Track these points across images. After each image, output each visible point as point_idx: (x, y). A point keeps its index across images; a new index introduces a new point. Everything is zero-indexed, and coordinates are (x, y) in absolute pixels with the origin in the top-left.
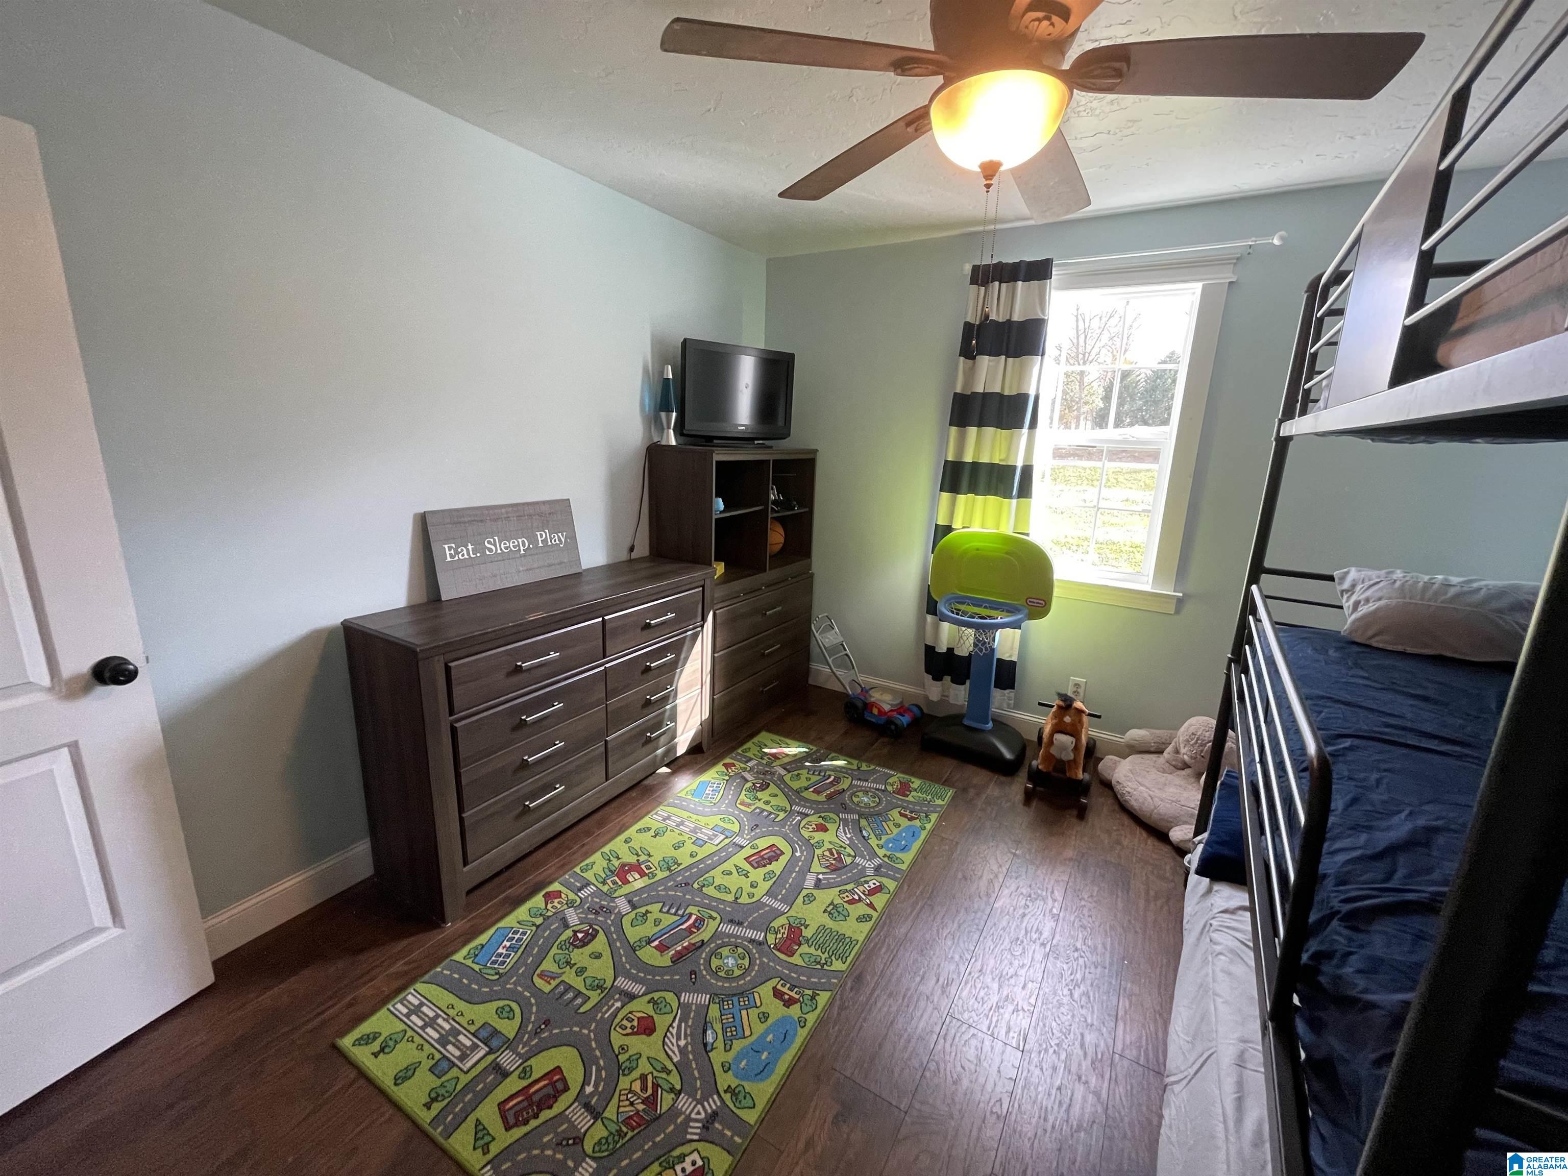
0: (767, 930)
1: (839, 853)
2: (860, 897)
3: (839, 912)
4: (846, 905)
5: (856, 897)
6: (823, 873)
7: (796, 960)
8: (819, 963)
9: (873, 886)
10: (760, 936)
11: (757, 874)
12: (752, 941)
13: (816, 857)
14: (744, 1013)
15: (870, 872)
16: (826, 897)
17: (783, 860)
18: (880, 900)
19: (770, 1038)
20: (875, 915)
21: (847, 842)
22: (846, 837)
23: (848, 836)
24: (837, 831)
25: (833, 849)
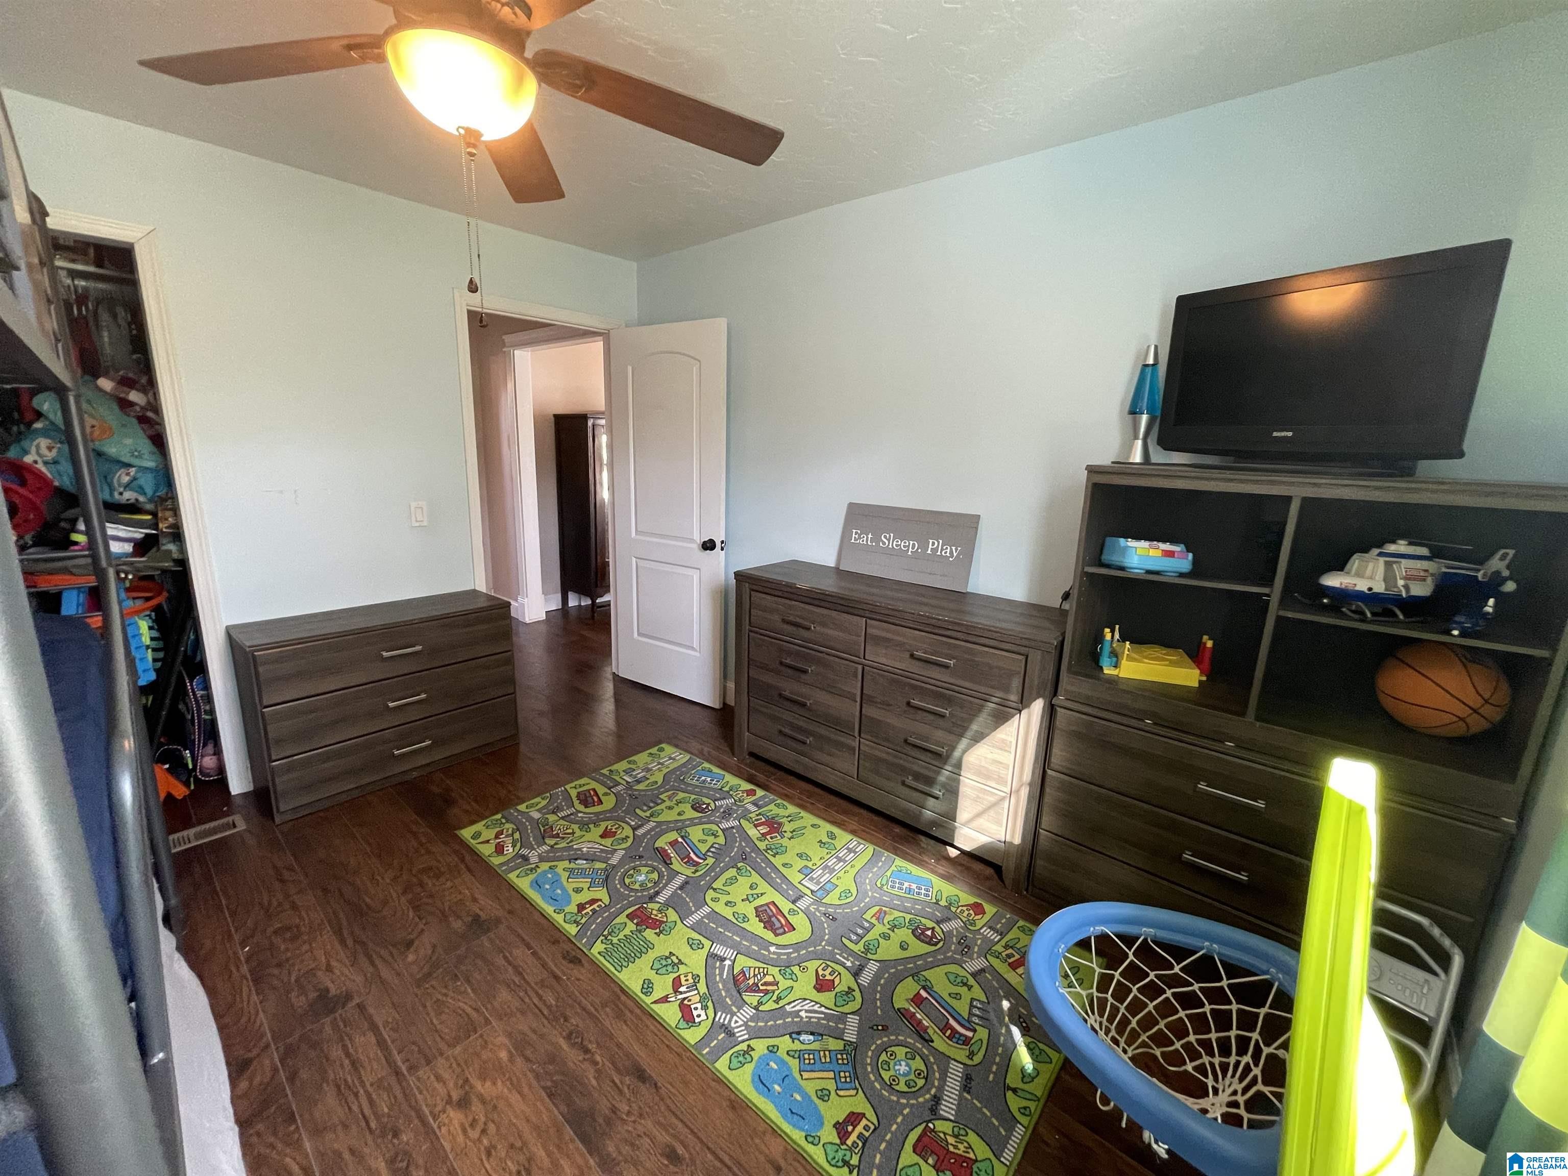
0: (667, 905)
1: (766, 992)
2: (681, 993)
3: (666, 966)
4: (676, 975)
5: (682, 989)
6: (732, 967)
7: (622, 918)
8: (610, 934)
9: (695, 1013)
10: (661, 899)
11: (749, 910)
12: (657, 893)
13: (765, 966)
14: (589, 880)
15: (722, 1017)
16: (695, 962)
17: (767, 935)
18: (670, 1014)
19: (559, 891)
20: (648, 1000)
21: (788, 1008)
22: (801, 1011)
23: (803, 1014)
24: (817, 1003)
25: (776, 987)
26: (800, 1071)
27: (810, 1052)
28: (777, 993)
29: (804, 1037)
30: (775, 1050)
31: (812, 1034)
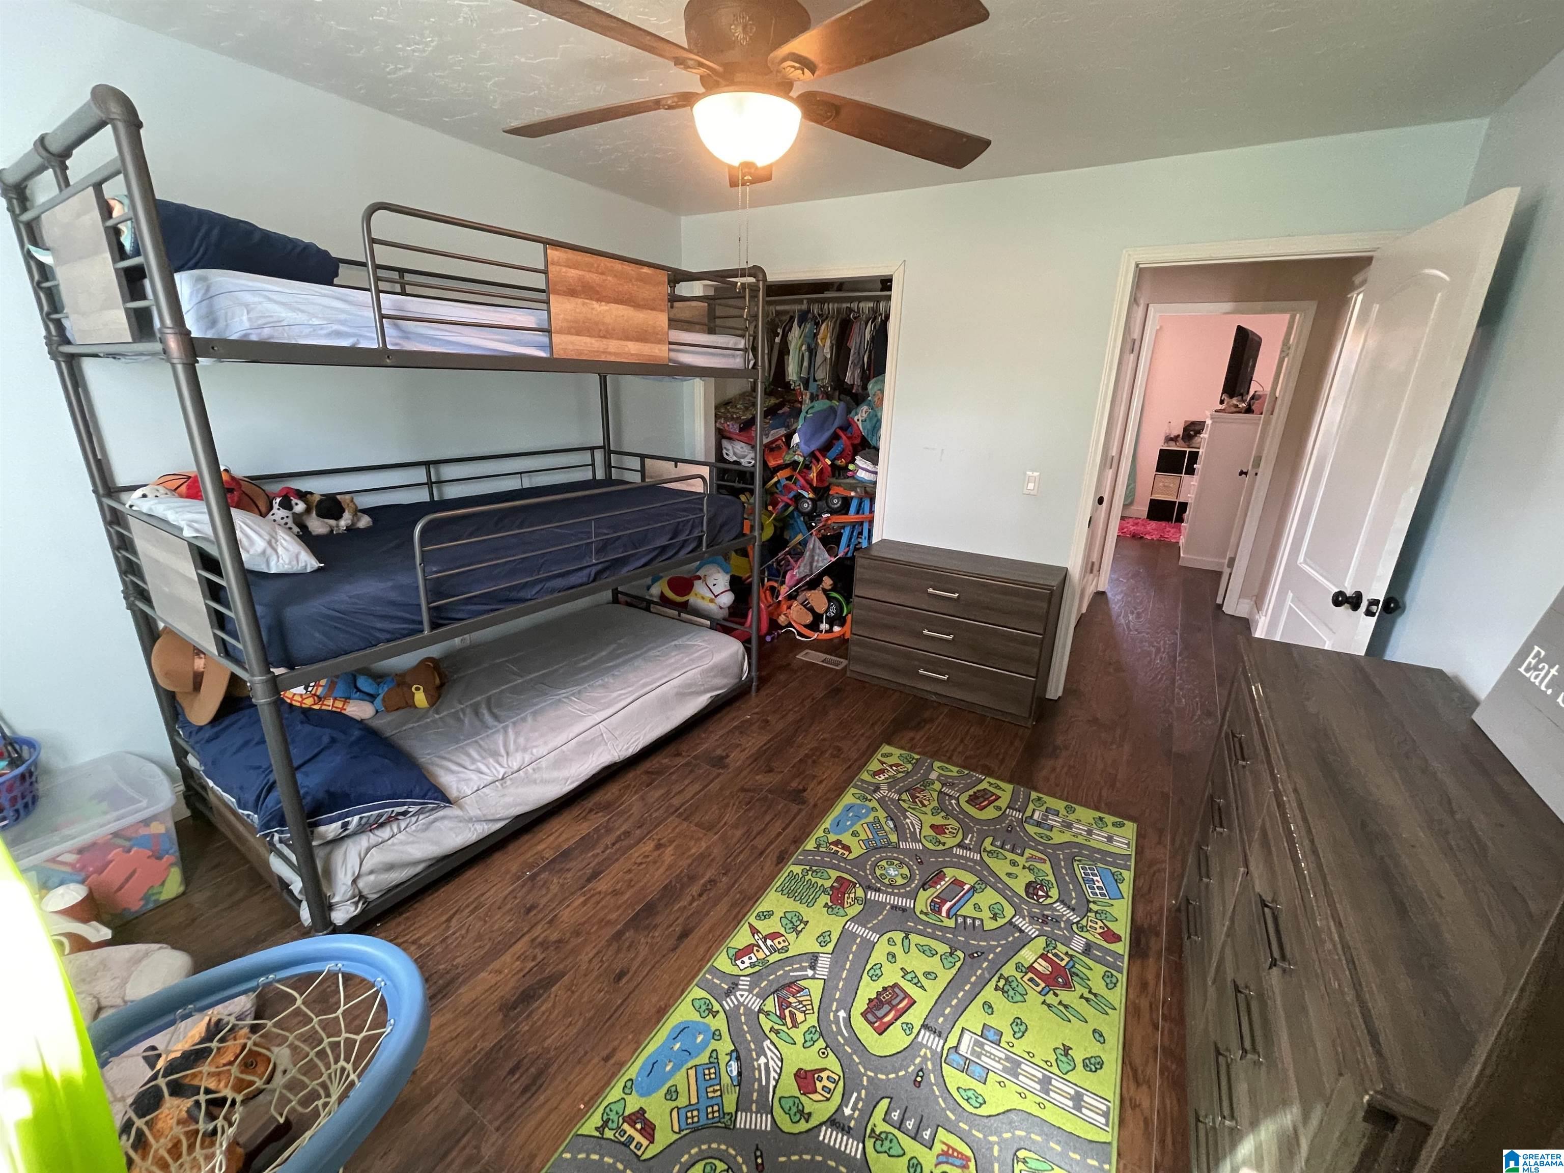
0: (866, 901)
1: (782, 1017)
2: (765, 943)
3: (792, 922)
4: (782, 931)
5: (769, 942)
6: (806, 978)
7: (834, 874)
8: (815, 871)
9: (746, 959)
10: (871, 895)
11: (891, 976)
12: (878, 890)
13: (816, 1010)
14: (871, 837)
15: (744, 982)
16: (805, 943)
17: (861, 1005)
18: (742, 938)
19: (849, 823)
20: (752, 919)
21: (767, 1043)
22: (766, 1057)
23: (762, 1060)
24: (779, 1075)
25: (790, 1025)
26: (695, 1066)
27: (718, 1074)
28: (784, 1028)
29: (734, 1066)
30: (716, 1038)
31: (740, 1074)
